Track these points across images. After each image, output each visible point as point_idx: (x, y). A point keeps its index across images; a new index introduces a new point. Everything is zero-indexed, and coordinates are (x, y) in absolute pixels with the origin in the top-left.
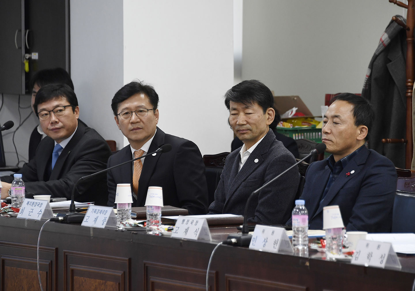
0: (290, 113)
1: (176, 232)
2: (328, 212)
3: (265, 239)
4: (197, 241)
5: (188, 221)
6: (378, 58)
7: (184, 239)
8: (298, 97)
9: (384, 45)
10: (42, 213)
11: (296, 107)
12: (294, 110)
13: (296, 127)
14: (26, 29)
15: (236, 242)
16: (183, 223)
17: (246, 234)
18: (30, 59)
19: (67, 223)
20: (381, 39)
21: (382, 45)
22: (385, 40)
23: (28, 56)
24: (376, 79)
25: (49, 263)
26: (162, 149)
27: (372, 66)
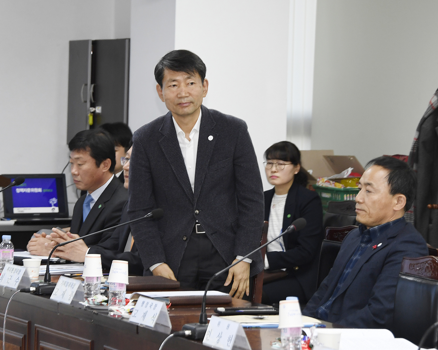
0: (346, 173)
1: (135, 316)
2: (284, 307)
3: (219, 334)
4: (153, 329)
5: (148, 303)
6: (427, 120)
7: (141, 324)
8: (354, 157)
9: (433, 107)
10: (19, 281)
11: (352, 168)
12: (350, 170)
13: (348, 187)
14: (92, 83)
15: (191, 334)
16: (142, 306)
17: (203, 325)
18: (94, 113)
19: (39, 295)
20: (430, 102)
21: (430, 108)
22: (433, 103)
23: (92, 109)
24: (424, 143)
25: (23, 338)
26: (152, 214)
27: (420, 128)
